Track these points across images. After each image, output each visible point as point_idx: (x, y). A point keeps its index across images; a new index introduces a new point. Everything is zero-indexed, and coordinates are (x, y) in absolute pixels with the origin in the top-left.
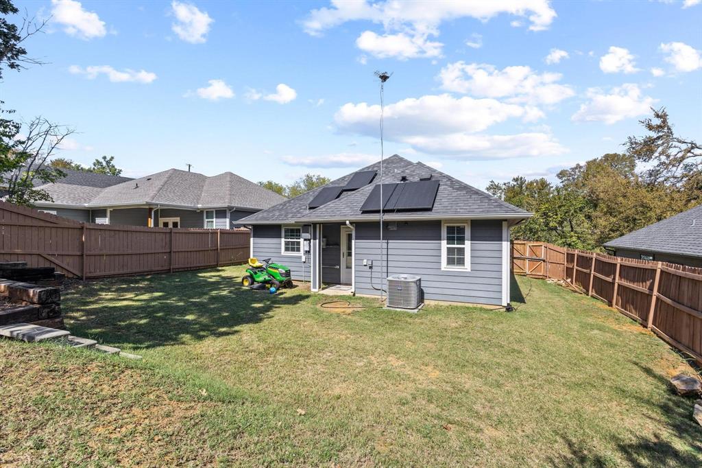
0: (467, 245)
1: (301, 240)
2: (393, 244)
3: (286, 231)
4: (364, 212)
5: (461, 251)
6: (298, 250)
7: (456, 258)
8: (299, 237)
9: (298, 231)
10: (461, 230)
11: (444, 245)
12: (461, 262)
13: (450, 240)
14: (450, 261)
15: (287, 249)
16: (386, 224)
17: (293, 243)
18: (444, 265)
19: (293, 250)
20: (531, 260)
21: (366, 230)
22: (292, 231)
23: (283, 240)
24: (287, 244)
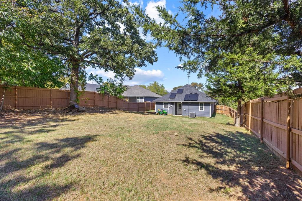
0: (204, 107)
1: (168, 105)
2: (190, 106)
3: (164, 103)
4: (184, 100)
5: (203, 108)
6: (167, 107)
7: (202, 109)
8: (167, 104)
9: (167, 103)
10: (203, 104)
11: (200, 107)
12: (203, 110)
13: (201, 106)
14: (201, 110)
15: (164, 107)
16: (189, 103)
17: (166, 106)
18: (200, 110)
19: (166, 107)
20: (221, 110)
21: (185, 104)
22: (166, 103)
23: (164, 105)
24: (164, 106)
